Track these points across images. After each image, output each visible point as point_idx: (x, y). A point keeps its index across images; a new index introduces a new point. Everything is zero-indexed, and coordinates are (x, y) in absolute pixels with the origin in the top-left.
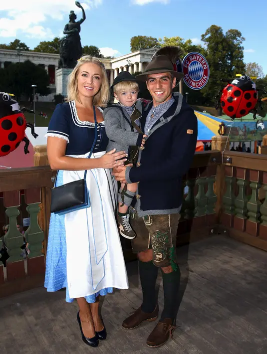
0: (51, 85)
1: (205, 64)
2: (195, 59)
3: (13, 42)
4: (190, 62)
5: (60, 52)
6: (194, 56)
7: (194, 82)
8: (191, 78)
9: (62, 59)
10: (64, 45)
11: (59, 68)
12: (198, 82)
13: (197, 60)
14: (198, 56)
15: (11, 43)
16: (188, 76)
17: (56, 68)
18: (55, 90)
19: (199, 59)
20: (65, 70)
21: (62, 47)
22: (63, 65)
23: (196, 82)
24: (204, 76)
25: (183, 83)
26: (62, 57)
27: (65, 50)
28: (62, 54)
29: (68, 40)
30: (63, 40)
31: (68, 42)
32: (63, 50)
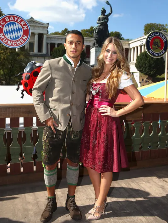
0: (87, 59)
3: (63, 30)
5: (94, 36)
9: (95, 41)
10: (97, 31)
11: (93, 47)
15: (62, 31)
17: (91, 47)
18: (89, 62)
20: (97, 48)
21: (95, 32)
22: (96, 46)
26: (95, 39)
27: (97, 35)
28: (95, 38)
29: (99, 28)
30: (96, 28)
31: (100, 29)
32: (96, 35)
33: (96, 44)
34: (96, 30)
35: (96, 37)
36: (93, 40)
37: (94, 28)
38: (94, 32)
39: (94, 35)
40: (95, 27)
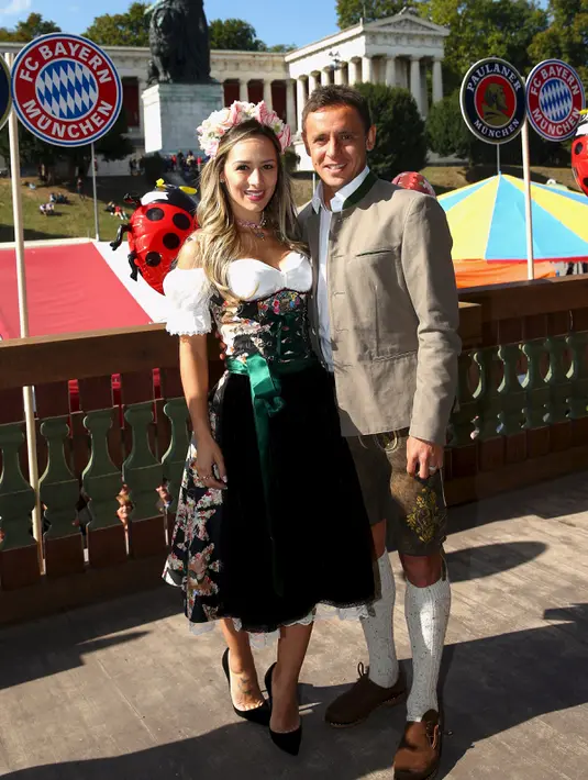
0: (131, 130)
1: (574, 84)
2: (552, 76)
3: (25, 20)
4: (543, 81)
5: (151, 41)
6: (552, 68)
7: (553, 124)
8: (546, 116)
9: (157, 60)
10: (160, 21)
11: (150, 84)
12: (561, 124)
13: (557, 76)
14: (560, 66)
15: (22, 25)
16: (540, 113)
17: (142, 85)
18: (141, 142)
19: (561, 73)
20: (167, 88)
21: (156, 26)
22: (162, 77)
23: (556, 125)
24: (572, 111)
26: (158, 54)
27: (163, 36)
28: (155, 48)
29: (169, 9)
30: (158, 11)
31: (172, 14)
32: (159, 35)
33: (160, 70)
34: (156, 18)
35: (160, 45)
36: (150, 55)
37: (147, 11)
38: (152, 25)
39: (153, 38)
40: (151, 8)
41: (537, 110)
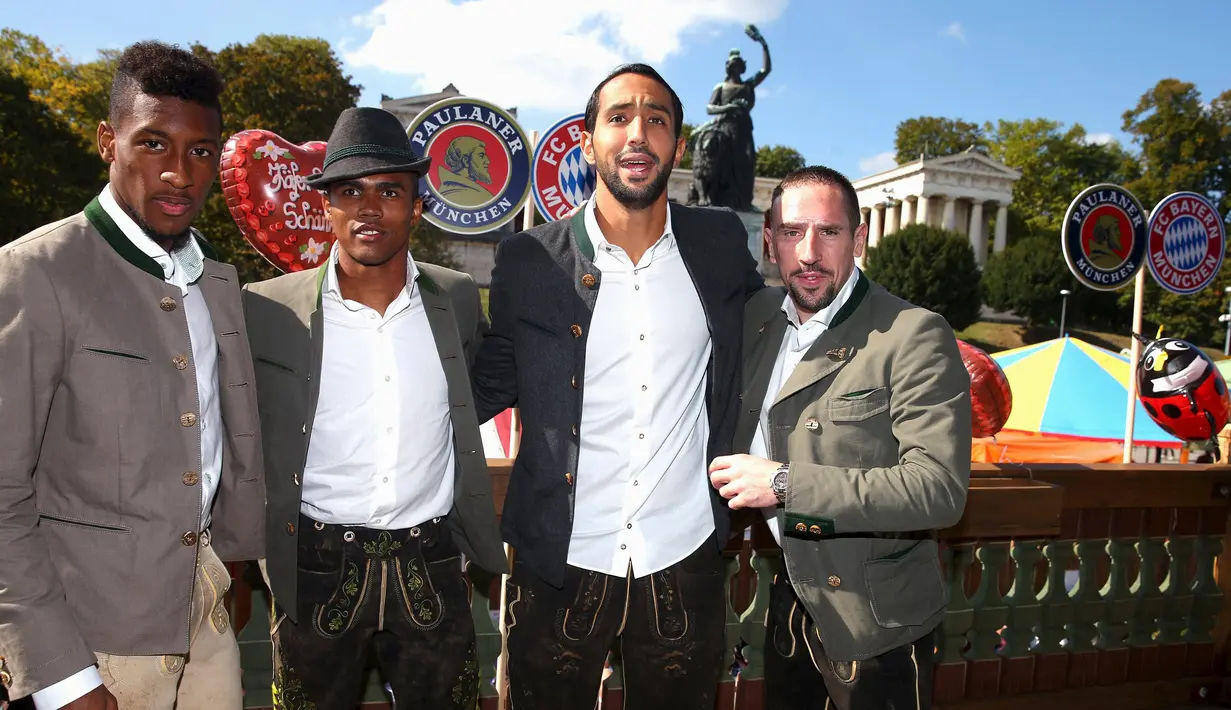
1: (1214, 223)
2: (1185, 212)
4: (1172, 218)
5: (695, 164)
6: (1185, 203)
7: (1179, 273)
8: (1171, 262)
9: (699, 183)
10: (706, 144)
12: (1189, 273)
13: (1190, 213)
14: (1196, 201)
16: (1164, 257)
19: (1197, 210)
21: (701, 148)
23: (1183, 274)
24: (1207, 258)
25: (1147, 278)
26: (700, 177)
27: (707, 159)
28: (698, 171)
29: (717, 133)
30: (706, 133)
31: (719, 137)
32: (704, 157)
33: (701, 193)
34: (702, 140)
35: (703, 168)
36: (692, 178)
37: (694, 132)
38: (697, 147)
39: (697, 159)
40: (699, 129)
41: (1160, 254)
